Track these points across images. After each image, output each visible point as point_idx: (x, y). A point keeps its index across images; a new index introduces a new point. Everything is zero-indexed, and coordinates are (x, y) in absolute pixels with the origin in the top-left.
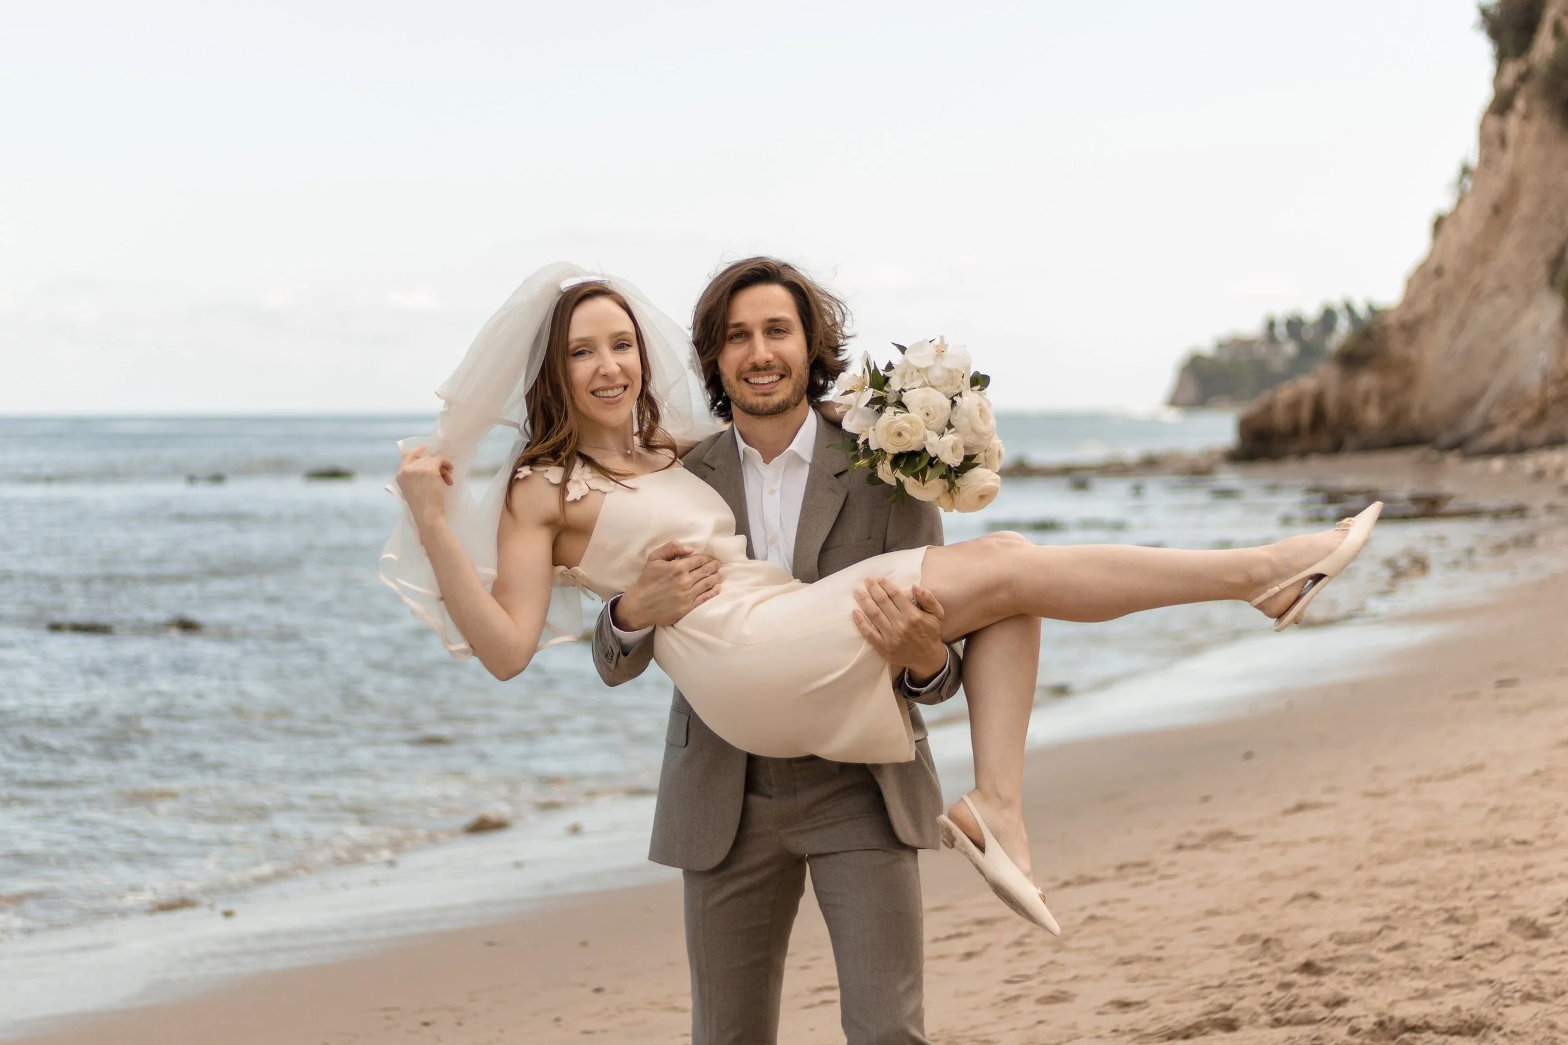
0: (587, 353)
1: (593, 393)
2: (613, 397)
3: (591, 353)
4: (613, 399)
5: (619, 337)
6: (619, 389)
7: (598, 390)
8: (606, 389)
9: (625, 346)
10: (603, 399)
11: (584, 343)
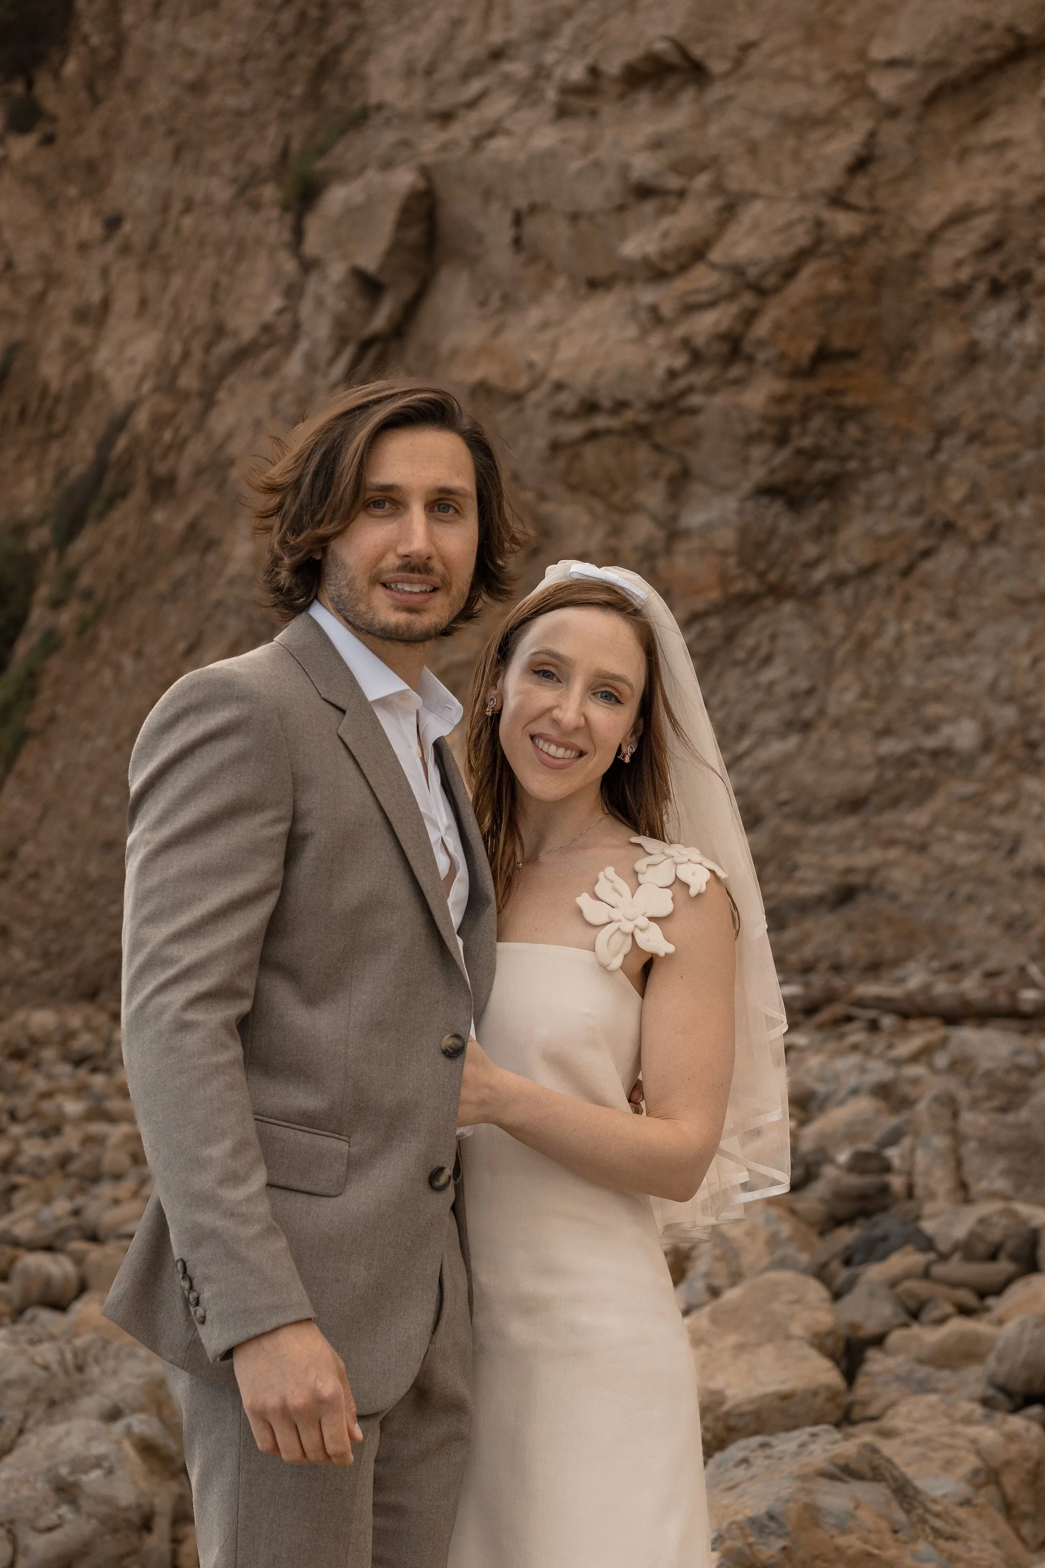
0: (555, 679)
1: (532, 737)
2: (554, 757)
3: (559, 681)
4: (552, 760)
5: (610, 681)
6: (569, 752)
7: (541, 736)
8: (548, 740)
9: (613, 699)
10: (542, 753)
11: (554, 661)
